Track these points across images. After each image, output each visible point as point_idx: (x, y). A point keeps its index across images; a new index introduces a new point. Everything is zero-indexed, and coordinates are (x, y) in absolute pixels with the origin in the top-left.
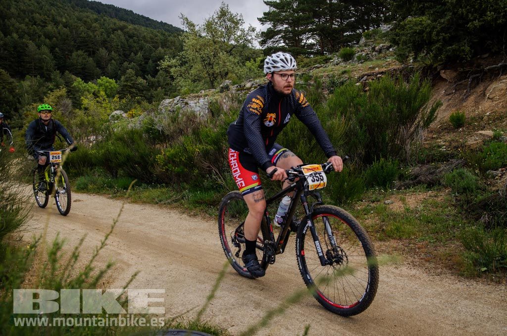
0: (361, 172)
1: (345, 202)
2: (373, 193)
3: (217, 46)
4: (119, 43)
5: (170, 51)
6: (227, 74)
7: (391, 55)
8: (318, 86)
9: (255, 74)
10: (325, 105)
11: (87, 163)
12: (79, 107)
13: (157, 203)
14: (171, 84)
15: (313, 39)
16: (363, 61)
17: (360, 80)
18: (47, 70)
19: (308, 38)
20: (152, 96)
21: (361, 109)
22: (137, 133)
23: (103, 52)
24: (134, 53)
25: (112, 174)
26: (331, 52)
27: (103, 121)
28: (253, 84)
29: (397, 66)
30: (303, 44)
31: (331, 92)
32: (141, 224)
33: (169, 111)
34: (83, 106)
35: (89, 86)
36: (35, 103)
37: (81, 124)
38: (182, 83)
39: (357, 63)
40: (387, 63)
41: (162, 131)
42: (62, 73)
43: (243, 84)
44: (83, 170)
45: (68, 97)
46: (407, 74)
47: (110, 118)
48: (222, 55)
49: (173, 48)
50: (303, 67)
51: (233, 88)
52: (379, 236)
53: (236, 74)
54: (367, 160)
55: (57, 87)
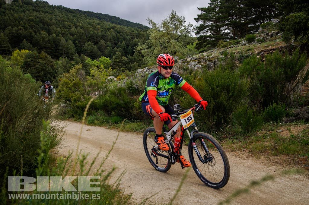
0: (261, 112)
1: (251, 131)
2: (269, 125)
3: (169, 36)
4: (112, 37)
5: (142, 40)
6: (175, 53)
7: (279, 38)
8: (233, 58)
9: (193, 52)
10: (237, 71)
11: (94, 108)
12: (89, 75)
13: (135, 132)
14: (142, 60)
15: (228, 30)
16: (261, 42)
17: (259, 54)
18: (71, 54)
19: (225, 29)
20: (131, 67)
21: (261, 72)
22: (123, 90)
23: (102, 42)
24: (120, 42)
25: (108, 114)
26: (240, 37)
27: (103, 83)
28: (192, 59)
29: (283, 44)
30: (222, 33)
31: (241, 62)
32: (126, 144)
33: (142, 76)
34: (91, 74)
35: (95, 62)
36: (64, 73)
37: (90, 85)
38: (149, 59)
39: (257, 44)
40: (277, 43)
41: (138, 88)
42: (80, 55)
43: (185, 59)
44: (92, 112)
45: (83, 69)
46: (290, 49)
47: (106, 81)
48: (173, 42)
49: (143, 38)
50: (223, 47)
51: (180, 61)
52: (273, 152)
53: (181, 53)
54: (265, 104)
55: (77, 63)
